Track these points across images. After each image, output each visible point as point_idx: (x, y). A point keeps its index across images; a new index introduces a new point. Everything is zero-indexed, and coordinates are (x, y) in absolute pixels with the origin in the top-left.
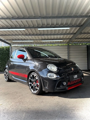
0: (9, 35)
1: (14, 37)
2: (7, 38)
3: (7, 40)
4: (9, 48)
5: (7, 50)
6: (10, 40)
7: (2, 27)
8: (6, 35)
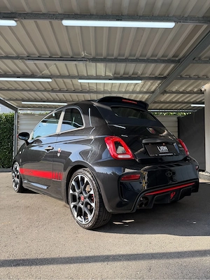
0: (16, 90)
1: (26, 95)
2: (10, 97)
3: (10, 100)
4: (12, 117)
5: (7, 120)
6: (16, 100)
7: (3, 73)
8: (8, 90)
